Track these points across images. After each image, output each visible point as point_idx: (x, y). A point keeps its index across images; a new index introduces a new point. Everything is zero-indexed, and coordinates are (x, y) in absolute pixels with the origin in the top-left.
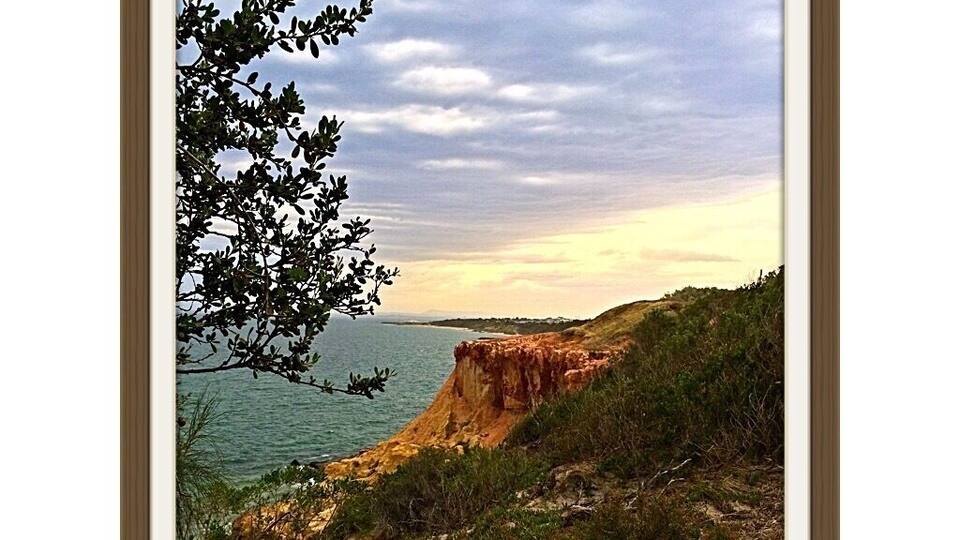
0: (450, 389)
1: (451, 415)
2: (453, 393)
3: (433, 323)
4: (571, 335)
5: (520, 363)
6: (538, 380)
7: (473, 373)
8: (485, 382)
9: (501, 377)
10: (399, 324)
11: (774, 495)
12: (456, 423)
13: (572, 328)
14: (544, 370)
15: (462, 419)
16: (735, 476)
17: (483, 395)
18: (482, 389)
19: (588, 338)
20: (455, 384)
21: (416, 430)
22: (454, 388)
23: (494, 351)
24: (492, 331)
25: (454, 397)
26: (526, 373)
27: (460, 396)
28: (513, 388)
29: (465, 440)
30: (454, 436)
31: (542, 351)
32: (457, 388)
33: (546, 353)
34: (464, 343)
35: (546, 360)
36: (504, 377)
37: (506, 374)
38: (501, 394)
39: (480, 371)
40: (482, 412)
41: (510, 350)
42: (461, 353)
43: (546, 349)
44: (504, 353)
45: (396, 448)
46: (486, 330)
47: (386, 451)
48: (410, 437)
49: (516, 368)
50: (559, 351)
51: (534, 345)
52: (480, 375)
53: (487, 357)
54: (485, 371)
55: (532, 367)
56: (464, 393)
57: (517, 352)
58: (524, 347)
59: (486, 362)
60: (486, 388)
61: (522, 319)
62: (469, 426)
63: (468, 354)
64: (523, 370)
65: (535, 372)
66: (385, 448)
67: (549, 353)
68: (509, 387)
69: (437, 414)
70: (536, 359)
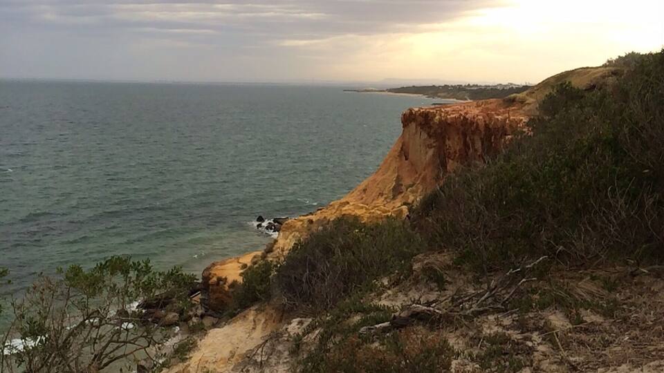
0: (397, 153)
1: (398, 177)
2: (400, 156)
3: (390, 90)
4: (513, 101)
5: (462, 129)
6: (478, 145)
7: (419, 139)
8: (430, 146)
9: (444, 143)
10: (358, 91)
11: (633, 304)
12: (402, 185)
13: (514, 95)
14: (485, 135)
15: (407, 181)
16: (593, 278)
17: (427, 159)
18: (427, 153)
19: (529, 104)
20: (402, 148)
21: (365, 190)
22: (400, 152)
23: (437, 117)
24: (445, 97)
25: (401, 160)
26: (468, 139)
27: (406, 159)
28: (455, 152)
29: (410, 201)
30: (400, 196)
31: (484, 117)
32: (404, 152)
33: (487, 119)
34: (411, 110)
35: (487, 126)
36: (447, 142)
37: (449, 139)
38: (445, 158)
39: (425, 136)
40: (426, 174)
41: (452, 116)
42: (408, 119)
43: (488, 114)
44: (446, 119)
45: (346, 208)
46: (439, 97)
47: (337, 210)
48: (360, 197)
49: (458, 134)
50: (500, 117)
51: (476, 111)
52: (425, 140)
53: (431, 123)
54: (430, 136)
55: (473, 133)
56: (410, 157)
57: (460, 118)
58: (466, 113)
59: (430, 127)
60: (431, 152)
61: (474, 86)
62: (414, 188)
63: (414, 120)
64: (465, 135)
65: (476, 138)
66: (336, 207)
67: (490, 119)
68: (452, 151)
69: (384, 176)
70: (478, 125)
